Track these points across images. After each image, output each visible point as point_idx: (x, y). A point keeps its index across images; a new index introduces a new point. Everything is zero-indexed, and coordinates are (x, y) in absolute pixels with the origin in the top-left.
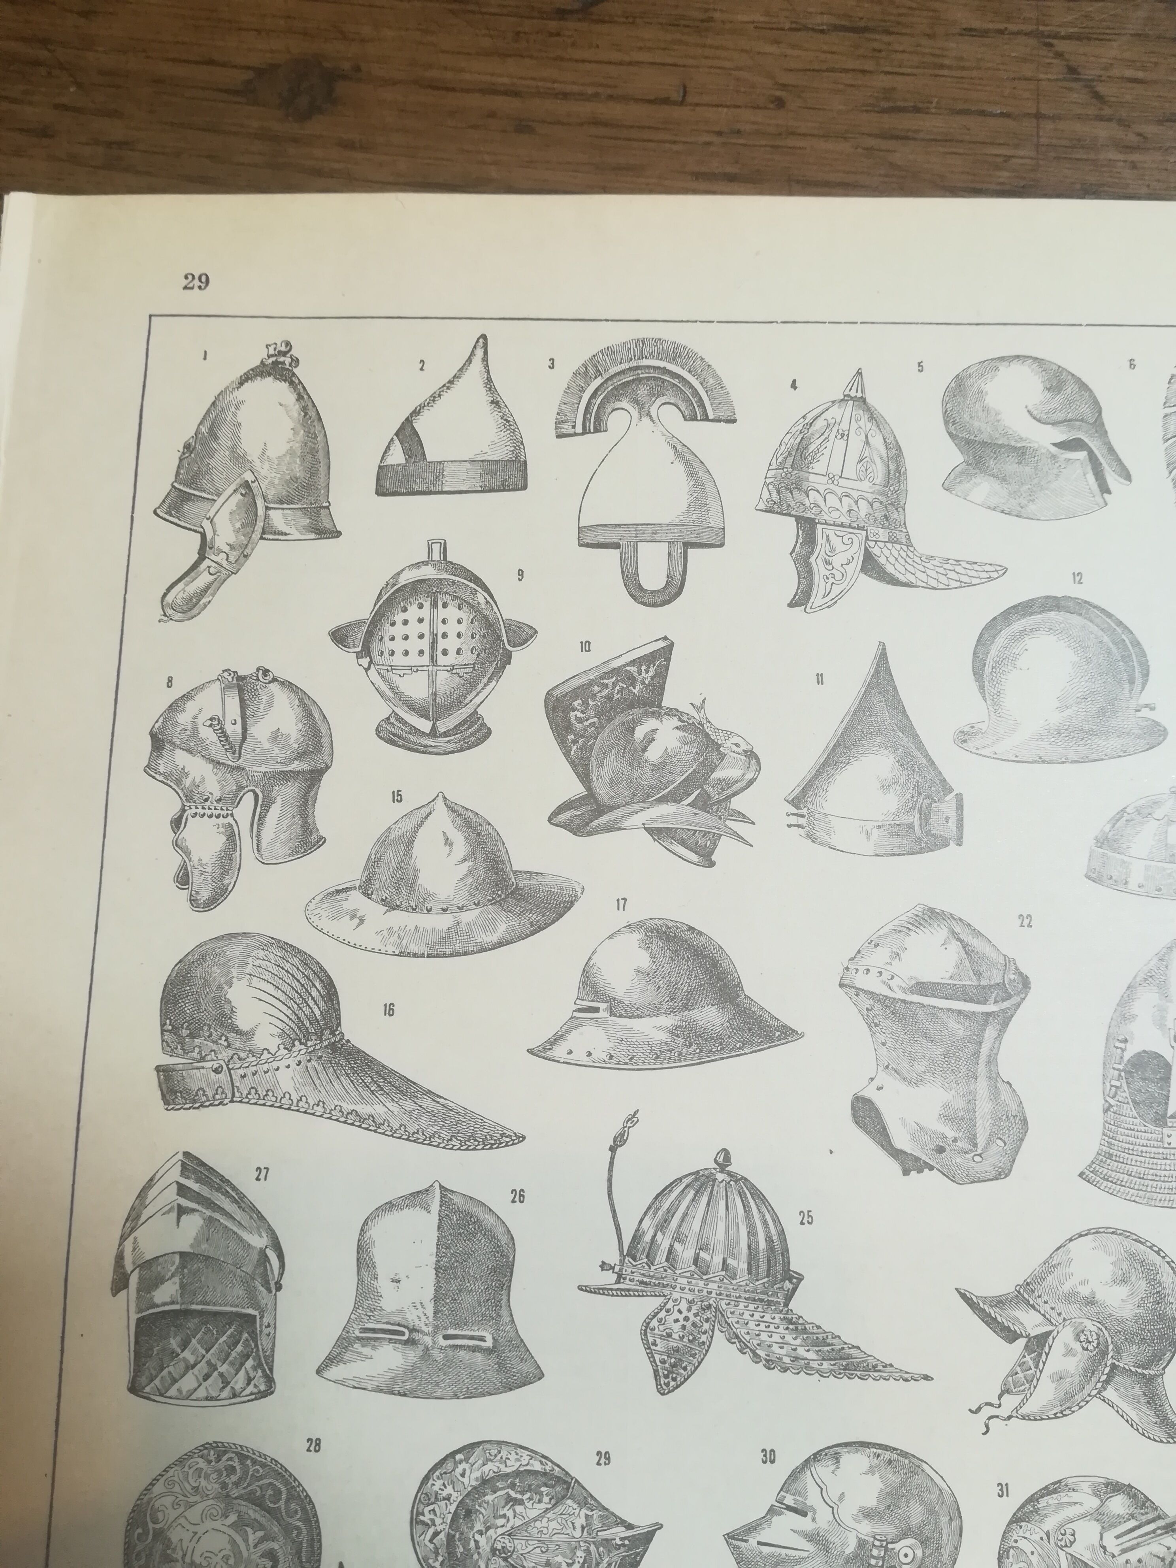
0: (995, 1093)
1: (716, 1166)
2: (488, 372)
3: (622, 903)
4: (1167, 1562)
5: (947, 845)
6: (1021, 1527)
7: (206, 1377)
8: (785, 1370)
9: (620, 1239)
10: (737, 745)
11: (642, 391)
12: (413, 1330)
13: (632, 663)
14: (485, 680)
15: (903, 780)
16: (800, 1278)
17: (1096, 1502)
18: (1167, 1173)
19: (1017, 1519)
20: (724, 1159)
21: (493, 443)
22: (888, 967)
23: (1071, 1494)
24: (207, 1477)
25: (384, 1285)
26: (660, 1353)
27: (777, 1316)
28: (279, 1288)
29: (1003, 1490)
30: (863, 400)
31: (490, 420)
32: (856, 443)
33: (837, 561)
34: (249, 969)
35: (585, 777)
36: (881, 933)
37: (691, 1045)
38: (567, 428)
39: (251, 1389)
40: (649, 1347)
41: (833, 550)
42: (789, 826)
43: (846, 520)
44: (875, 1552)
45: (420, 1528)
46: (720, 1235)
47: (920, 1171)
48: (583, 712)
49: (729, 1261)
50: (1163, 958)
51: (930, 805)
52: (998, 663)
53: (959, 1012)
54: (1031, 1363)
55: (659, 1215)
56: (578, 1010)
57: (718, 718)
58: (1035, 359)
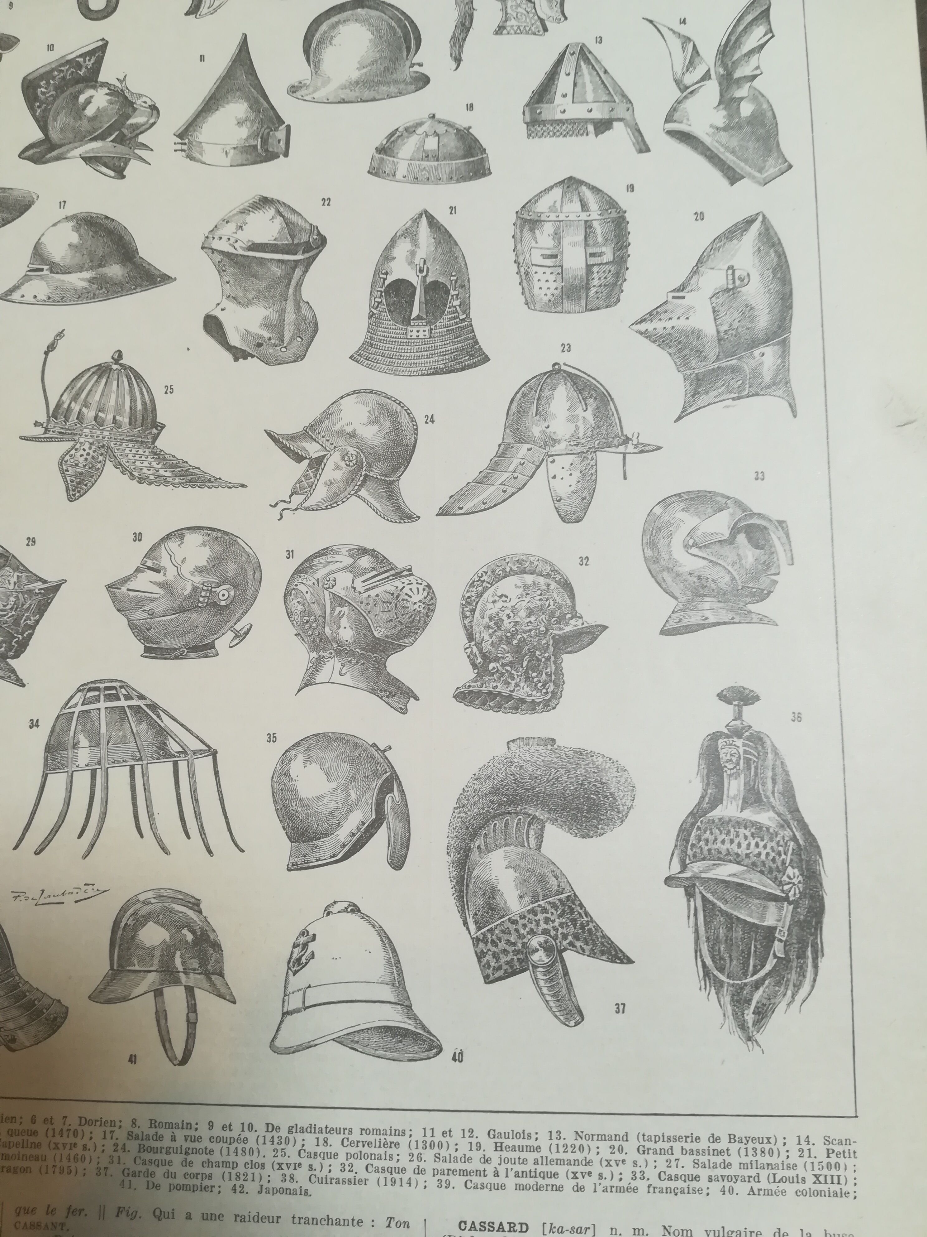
0: (298, 308)
1: (112, 360)
3: (63, 204)
4: (395, 596)
5: (279, 157)
6: (300, 577)
8: (150, 484)
9: (48, 406)
10: (145, 102)
13: (80, 56)
15: (252, 118)
16: (163, 426)
17: (351, 560)
18: (408, 354)
19: (298, 572)
20: (118, 356)
22: (234, 235)
23: (334, 555)
26: (71, 476)
27: (147, 450)
29: (290, 554)
35: (44, 128)
36: (231, 214)
37: (102, 288)
40: (63, 472)
42: (175, 151)
44: (203, 594)
46: (112, 402)
47: (245, 358)
48: (46, 88)
49: (118, 418)
50: (416, 221)
51: (268, 133)
52: (321, 42)
53: (279, 261)
54: (312, 475)
55: (74, 392)
56: (30, 271)
57: (134, 86)
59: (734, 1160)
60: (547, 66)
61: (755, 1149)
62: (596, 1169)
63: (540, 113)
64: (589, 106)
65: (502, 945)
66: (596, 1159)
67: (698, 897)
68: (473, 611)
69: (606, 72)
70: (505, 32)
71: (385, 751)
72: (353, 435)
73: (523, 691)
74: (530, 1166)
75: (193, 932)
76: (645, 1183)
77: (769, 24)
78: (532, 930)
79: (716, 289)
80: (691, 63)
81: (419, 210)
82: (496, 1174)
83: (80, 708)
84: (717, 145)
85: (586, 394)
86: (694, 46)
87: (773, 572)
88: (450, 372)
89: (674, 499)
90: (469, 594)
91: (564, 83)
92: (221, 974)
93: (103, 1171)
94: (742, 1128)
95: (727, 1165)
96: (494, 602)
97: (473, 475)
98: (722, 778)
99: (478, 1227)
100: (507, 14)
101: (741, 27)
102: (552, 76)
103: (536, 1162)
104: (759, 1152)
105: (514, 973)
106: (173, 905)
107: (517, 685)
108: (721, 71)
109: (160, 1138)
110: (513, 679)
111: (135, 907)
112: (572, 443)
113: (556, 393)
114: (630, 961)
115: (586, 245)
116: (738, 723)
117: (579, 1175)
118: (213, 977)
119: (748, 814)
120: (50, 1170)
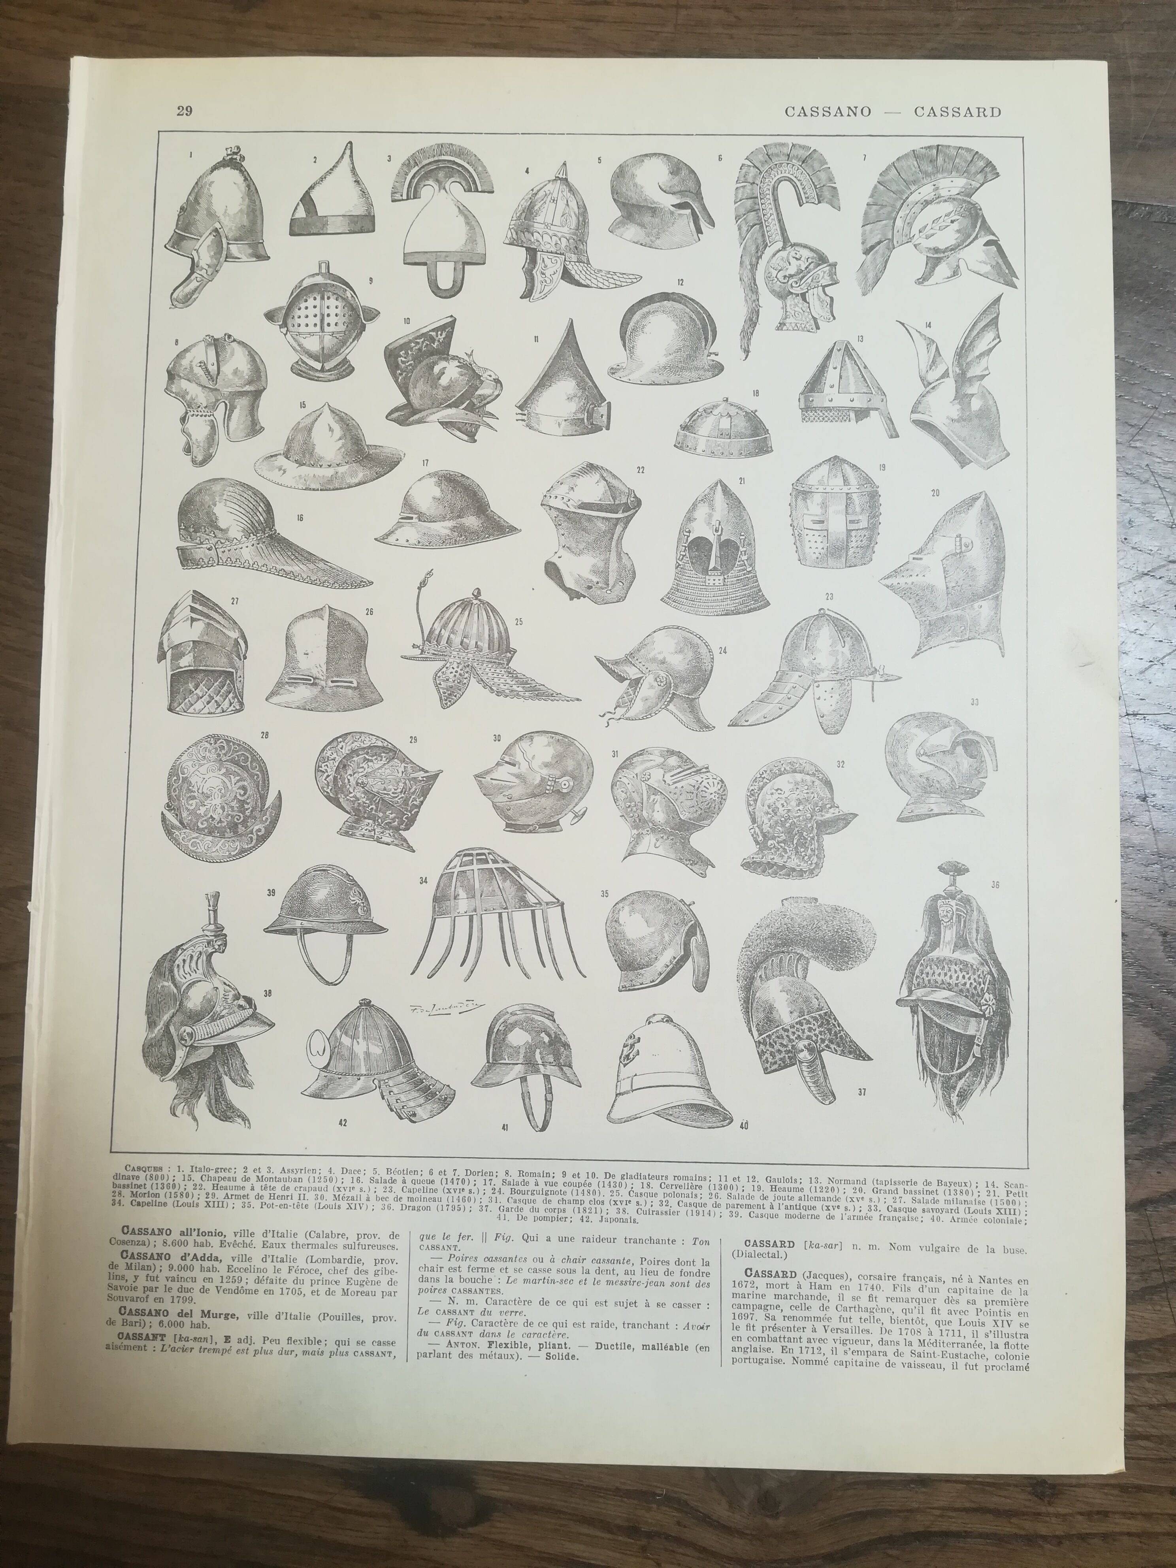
0: (619, 558)
1: (473, 596)
2: (353, 163)
3: (426, 462)
4: (696, 788)
5: (602, 430)
6: (623, 771)
7: (208, 703)
8: (507, 696)
9: (423, 632)
10: (490, 376)
11: (441, 175)
12: (314, 679)
13: (433, 330)
14: (351, 340)
15: (579, 394)
16: (515, 651)
17: (662, 760)
18: (707, 598)
19: (621, 768)
20: (478, 594)
21: (356, 205)
22: (567, 495)
23: (650, 756)
24: (210, 751)
25: (300, 656)
26: (443, 688)
27: (503, 670)
28: (245, 658)
29: (615, 754)
30: (566, 179)
31: (353, 192)
32: (561, 204)
33: (548, 273)
34: (225, 497)
35: (406, 394)
36: (564, 477)
37: (461, 536)
38: (398, 197)
39: (232, 708)
40: (437, 685)
41: (546, 266)
42: (517, 420)
43: (554, 250)
44: (549, 783)
45: (320, 774)
46: (475, 631)
47: (579, 598)
48: (405, 358)
49: (479, 643)
50: (713, 488)
51: (593, 409)
52: (634, 330)
53: (603, 518)
54: (631, 692)
55: (443, 621)
56: (402, 518)
57: (480, 361)
58: (665, 155)
59: (941, 1197)
60: (819, 361)
61: (956, 1190)
62: (843, 1204)
63: (812, 400)
64: (852, 396)
65: (777, 1047)
66: (843, 1197)
67: (920, 1013)
68: (756, 800)
69: (865, 367)
70: (785, 328)
71: (690, 905)
72: (663, 662)
73: (794, 862)
74: (796, 1202)
75: (549, 1035)
76: (878, 1213)
77: (998, 330)
78: (799, 1036)
79: (947, 553)
80: (934, 362)
81: (715, 479)
82: (772, 1208)
83: (458, 869)
84: (952, 434)
85: (844, 633)
86: (937, 347)
87: (982, 775)
88: (739, 613)
89: (910, 718)
90: (752, 788)
91: (832, 376)
92: (570, 1066)
93: (484, 1208)
94: (947, 1176)
95: (936, 1201)
96: (772, 794)
97: (756, 695)
98: (940, 928)
99: (758, 1244)
100: (786, 312)
101: (975, 333)
102: (822, 370)
103: (800, 1199)
104: (958, 1192)
105: (786, 1067)
106: (534, 1016)
107: (789, 857)
108: (958, 371)
109: (526, 1184)
110: (786, 853)
111: (506, 1017)
112: (833, 672)
113: (821, 632)
114: (870, 1059)
115: (847, 513)
116: (953, 888)
117: (830, 1208)
118: (564, 1068)
119: (958, 955)
120: (445, 1208)
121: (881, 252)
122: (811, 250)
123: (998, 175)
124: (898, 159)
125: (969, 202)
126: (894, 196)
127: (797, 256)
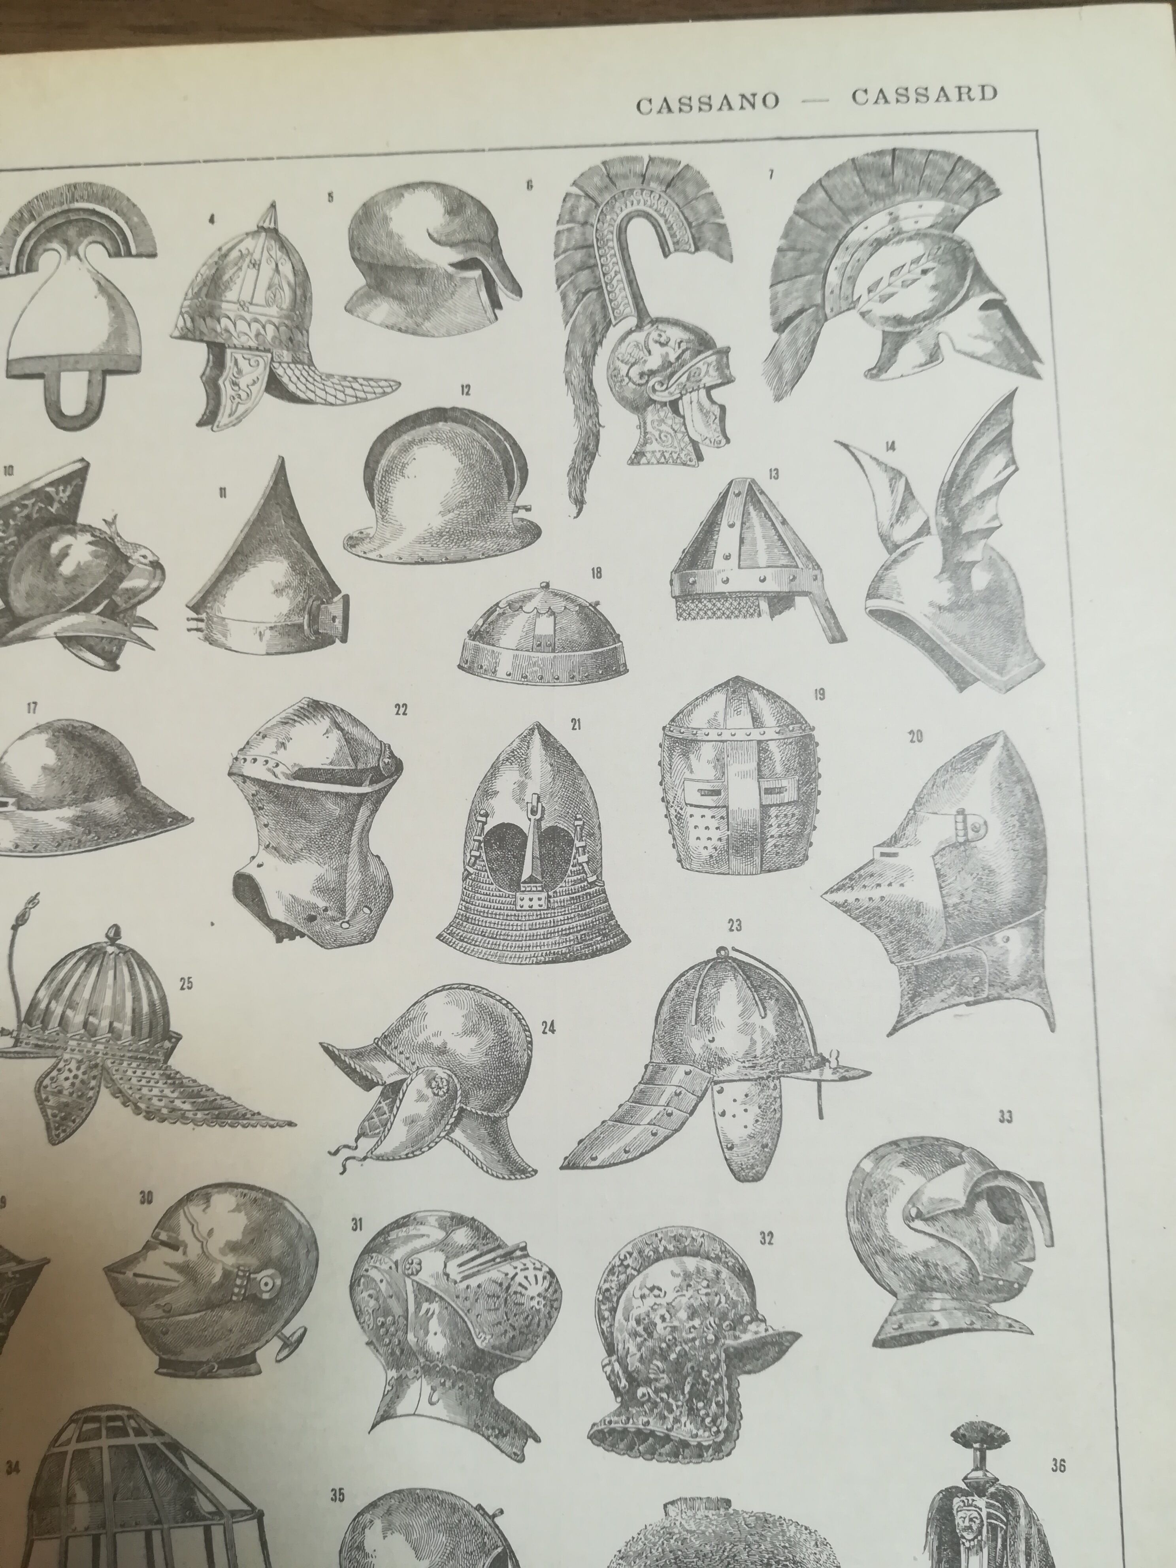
0: (364, 864)
1: (106, 940)
3: (33, 706)
4: (504, 1287)
5: (334, 642)
6: (372, 1258)
8: (163, 1120)
9: (18, 1007)
10: (145, 557)
11: (72, 232)
13: (51, 484)
15: (295, 583)
16: (179, 1038)
17: (442, 1234)
18: (518, 933)
19: (368, 1250)
20: (115, 934)
22: (274, 756)
23: (418, 1227)
26: (52, 1108)
27: (157, 1072)
29: (357, 1224)
30: (276, 230)
32: (267, 270)
33: (243, 382)
35: (3, 592)
36: (269, 725)
37: (90, 833)
40: (42, 1103)
41: (240, 372)
42: (189, 630)
43: (253, 343)
44: (238, 1282)
46: (108, 1001)
47: (292, 938)
48: (7, 533)
49: (116, 1024)
50: (525, 739)
51: (319, 607)
52: (388, 472)
53: (337, 794)
54: (386, 1109)
55: (54, 985)
57: (128, 532)
58: (438, 185)
60: (702, 513)
63: (695, 582)
64: (762, 573)
68: (613, 1310)
69: (784, 522)
70: (644, 460)
71: (494, 1516)
72: (442, 1050)
73: (685, 1430)
77: (1011, 450)
79: (941, 843)
80: (903, 509)
81: (529, 724)
83: (75, 1446)
84: (939, 631)
85: (764, 993)
86: (907, 483)
87: (1026, 1257)
88: (576, 959)
89: (889, 1148)
90: (607, 1286)
91: (727, 537)
96: (643, 1297)
97: (611, 1109)
98: (959, 1553)
100: (646, 433)
101: (972, 456)
102: (710, 528)
107: (677, 1420)
108: (945, 522)
110: (671, 1411)
112: (747, 1064)
113: (723, 990)
115: (760, 776)
116: (979, 1474)
121: (804, 327)
122: (685, 327)
123: (997, 193)
124: (828, 174)
125: (951, 240)
126: (824, 234)
127: (663, 340)
